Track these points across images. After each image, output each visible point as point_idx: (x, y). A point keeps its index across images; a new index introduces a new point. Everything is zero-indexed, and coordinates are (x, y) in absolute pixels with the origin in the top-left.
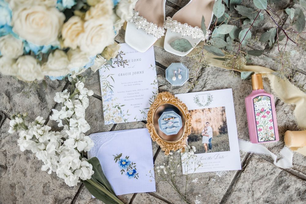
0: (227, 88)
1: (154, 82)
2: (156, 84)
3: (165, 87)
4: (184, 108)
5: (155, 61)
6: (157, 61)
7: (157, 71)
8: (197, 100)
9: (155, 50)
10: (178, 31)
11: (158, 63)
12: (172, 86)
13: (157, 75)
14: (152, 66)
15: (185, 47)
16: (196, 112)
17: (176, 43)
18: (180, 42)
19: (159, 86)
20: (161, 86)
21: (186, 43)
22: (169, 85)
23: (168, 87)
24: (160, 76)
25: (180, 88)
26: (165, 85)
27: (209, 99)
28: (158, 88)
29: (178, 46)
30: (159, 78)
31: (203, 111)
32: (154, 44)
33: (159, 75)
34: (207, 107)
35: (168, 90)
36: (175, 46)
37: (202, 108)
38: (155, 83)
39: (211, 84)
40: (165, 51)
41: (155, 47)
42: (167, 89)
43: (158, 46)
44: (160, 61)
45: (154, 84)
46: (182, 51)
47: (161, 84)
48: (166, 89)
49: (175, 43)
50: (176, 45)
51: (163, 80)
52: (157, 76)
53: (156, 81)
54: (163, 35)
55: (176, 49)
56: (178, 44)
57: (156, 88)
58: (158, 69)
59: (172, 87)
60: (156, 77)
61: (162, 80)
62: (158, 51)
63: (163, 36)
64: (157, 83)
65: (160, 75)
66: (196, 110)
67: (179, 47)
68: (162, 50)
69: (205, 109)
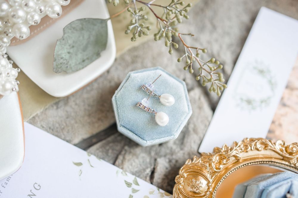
0: (253, 20)
1: (129, 185)
2: (137, 184)
3: (163, 166)
4: (259, 146)
5: (75, 145)
6: (77, 140)
7: (103, 159)
8: (249, 102)
9: (42, 127)
10: (32, 17)
11: (84, 140)
12: (171, 144)
13: (114, 164)
14: (79, 164)
15: (92, 39)
16: (280, 125)
17: (66, 56)
18: (70, 42)
19: (148, 178)
20: (153, 172)
21: (82, 29)
22: (163, 150)
23: (168, 156)
24: (124, 158)
25: (191, 126)
26: (156, 160)
27: (261, 72)
28: (154, 188)
29: (76, 55)
30: (126, 165)
31: (284, 105)
32: (23, 117)
33: (119, 161)
34: (280, 90)
35: (174, 161)
36: (73, 62)
37: (275, 102)
38: (134, 186)
39: (224, 46)
40: (67, 99)
41: (33, 121)
42: (170, 161)
43: (39, 112)
44: (83, 134)
45: (135, 191)
46: (98, 55)
47: (148, 171)
48: (167, 165)
49: (63, 56)
50: (70, 57)
51: (137, 158)
52: (118, 166)
53: (131, 178)
54: (15, 72)
55: (81, 66)
56: (71, 51)
57: (151, 193)
58: (100, 154)
59: (174, 147)
60: (121, 170)
61: (137, 161)
62: (50, 119)
63: (19, 73)
64: (139, 180)
65: (121, 157)
66: (273, 122)
67: (80, 56)
68: (57, 108)
69: (282, 99)
